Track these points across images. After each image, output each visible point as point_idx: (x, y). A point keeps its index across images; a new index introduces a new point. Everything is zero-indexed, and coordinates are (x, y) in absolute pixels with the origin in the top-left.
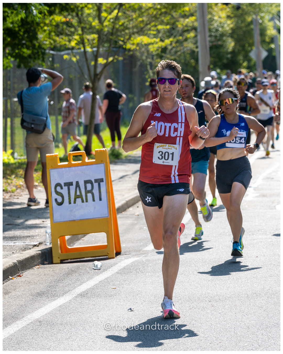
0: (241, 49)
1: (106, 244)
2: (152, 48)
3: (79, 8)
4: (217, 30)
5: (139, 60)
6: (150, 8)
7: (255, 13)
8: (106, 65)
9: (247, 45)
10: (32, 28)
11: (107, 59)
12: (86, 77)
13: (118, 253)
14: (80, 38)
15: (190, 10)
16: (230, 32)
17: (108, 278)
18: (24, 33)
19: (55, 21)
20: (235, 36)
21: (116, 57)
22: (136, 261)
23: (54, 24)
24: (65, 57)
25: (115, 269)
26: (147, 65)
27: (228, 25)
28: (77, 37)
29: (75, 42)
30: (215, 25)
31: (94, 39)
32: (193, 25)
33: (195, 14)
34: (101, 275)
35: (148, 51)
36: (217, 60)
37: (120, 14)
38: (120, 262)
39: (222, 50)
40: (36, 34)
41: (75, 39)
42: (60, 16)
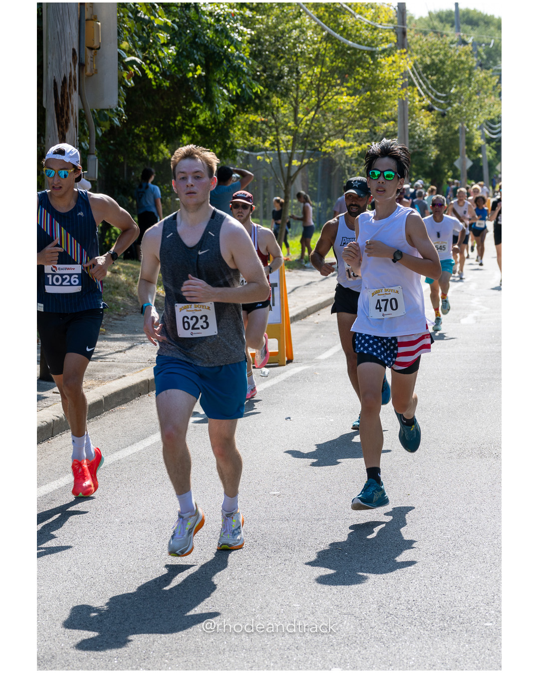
0: (446, 157)
1: (277, 351)
2: (349, 153)
3: (275, 109)
4: (420, 137)
5: (337, 165)
6: (348, 111)
7: (461, 121)
8: (300, 167)
9: (453, 154)
10: (225, 127)
11: (302, 161)
12: (279, 179)
13: (290, 361)
14: (274, 139)
15: (392, 115)
16: (433, 139)
17: (273, 385)
18: (217, 130)
19: (250, 120)
20: (441, 144)
21: (311, 159)
22: (306, 369)
23: (249, 123)
24: (258, 158)
25: (283, 377)
26: (345, 169)
27: (432, 132)
28: (271, 138)
29: (269, 142)
30: (419, 132)
31: (288, 141)
32: (394, 131)
33: (397, 119)
34: (267, 382)
35: (347, 156)
36: (419, 167)
37: (317, 116)
38: (289, 370)
39: (425, 158)
40: (229, 132)
41: (270, 140)
42: (254, 115)
